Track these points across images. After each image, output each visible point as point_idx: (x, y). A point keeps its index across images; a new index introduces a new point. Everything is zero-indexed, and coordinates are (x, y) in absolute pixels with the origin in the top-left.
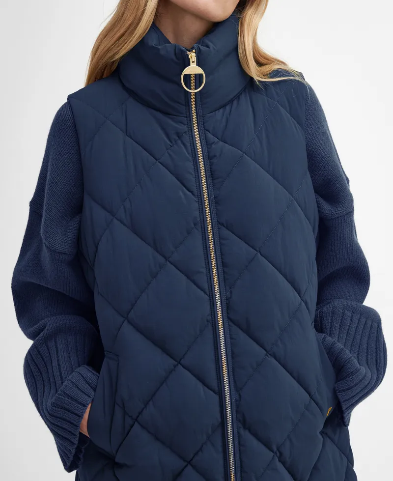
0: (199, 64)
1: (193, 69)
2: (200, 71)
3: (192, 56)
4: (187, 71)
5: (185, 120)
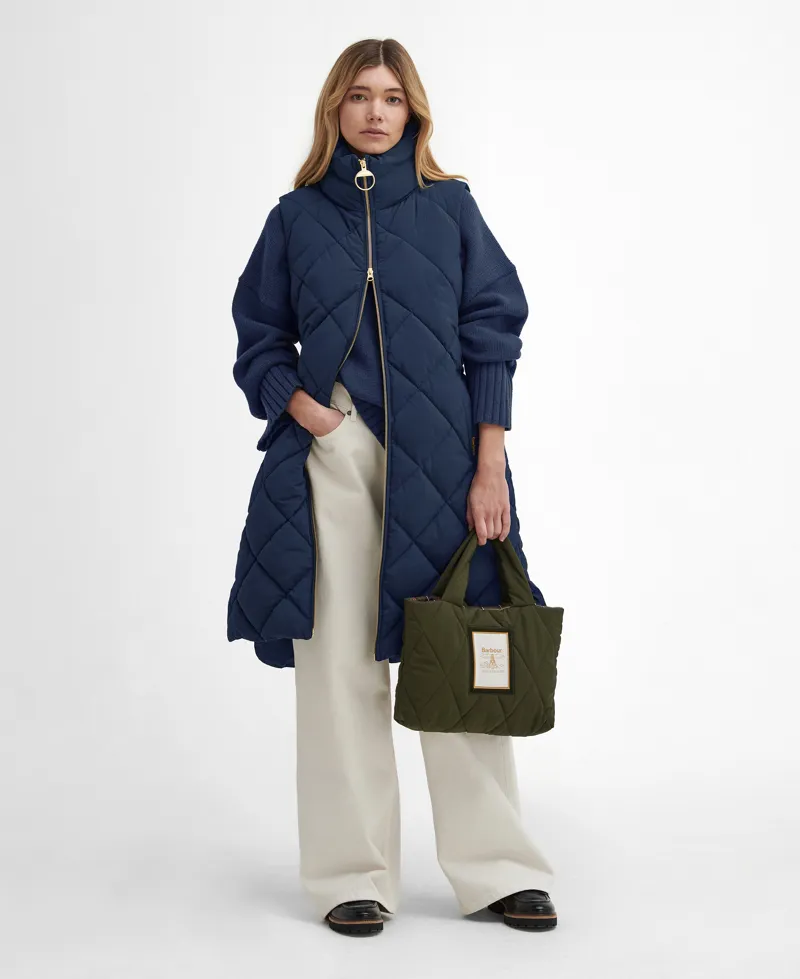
0: (369, 168)
1: (364, 173)
2: (369, 174)
3: (363, 163)
4: (359, 175)
5: (360, 214)
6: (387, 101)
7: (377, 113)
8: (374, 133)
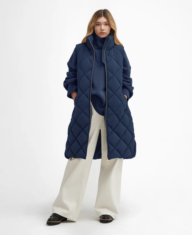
6: (105, 25)
7: (103, 28)
8: (103, 33)
